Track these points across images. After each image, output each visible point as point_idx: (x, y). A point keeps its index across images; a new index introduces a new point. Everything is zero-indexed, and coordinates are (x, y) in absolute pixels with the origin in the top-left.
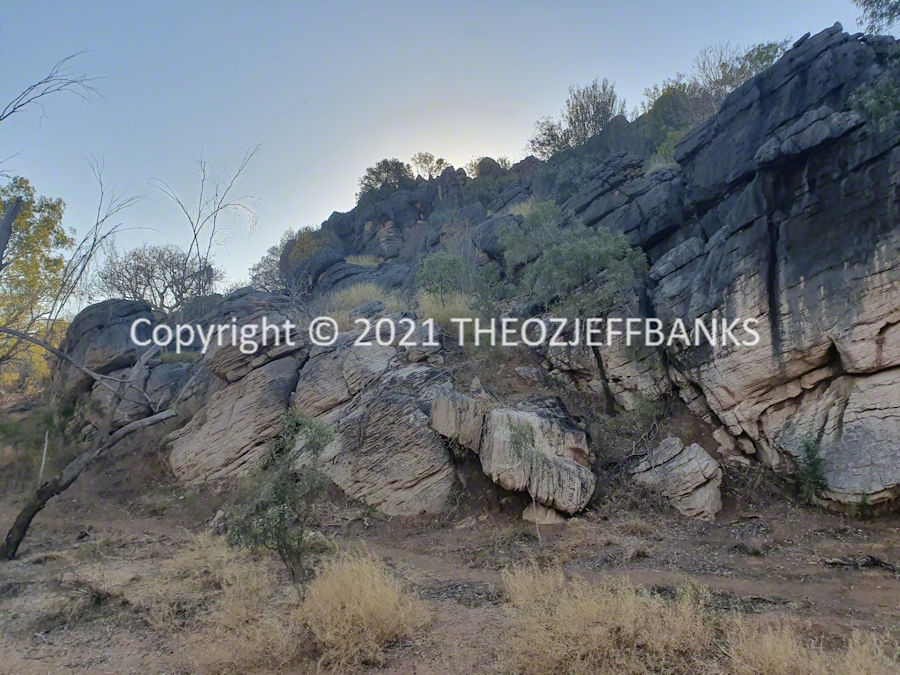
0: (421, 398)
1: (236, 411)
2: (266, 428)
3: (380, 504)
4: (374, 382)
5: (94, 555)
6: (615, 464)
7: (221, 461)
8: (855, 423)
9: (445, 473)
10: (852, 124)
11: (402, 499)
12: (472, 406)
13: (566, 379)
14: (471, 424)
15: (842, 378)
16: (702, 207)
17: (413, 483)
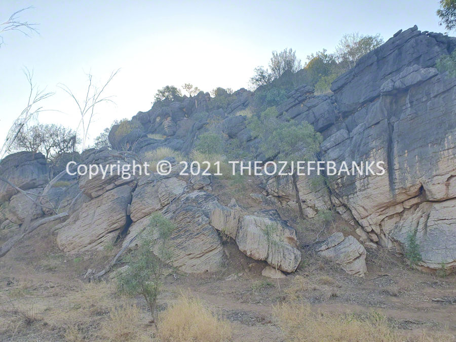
0: (203, 209)
1: (97, 214)
2: (114, 223)
3: (181, 266)
4: (176, 199)
5: (19, 295)
6: (308, 246)
7: (88, 241)
8: (434, 226)
9: (218, 250)
10: (432, 74)
11: (194, 264)
12: (232, 214)
13: (276, 200)
14: (232, 223)
15: (425, 203)
16: (346, 115)
17: (201, 255)
